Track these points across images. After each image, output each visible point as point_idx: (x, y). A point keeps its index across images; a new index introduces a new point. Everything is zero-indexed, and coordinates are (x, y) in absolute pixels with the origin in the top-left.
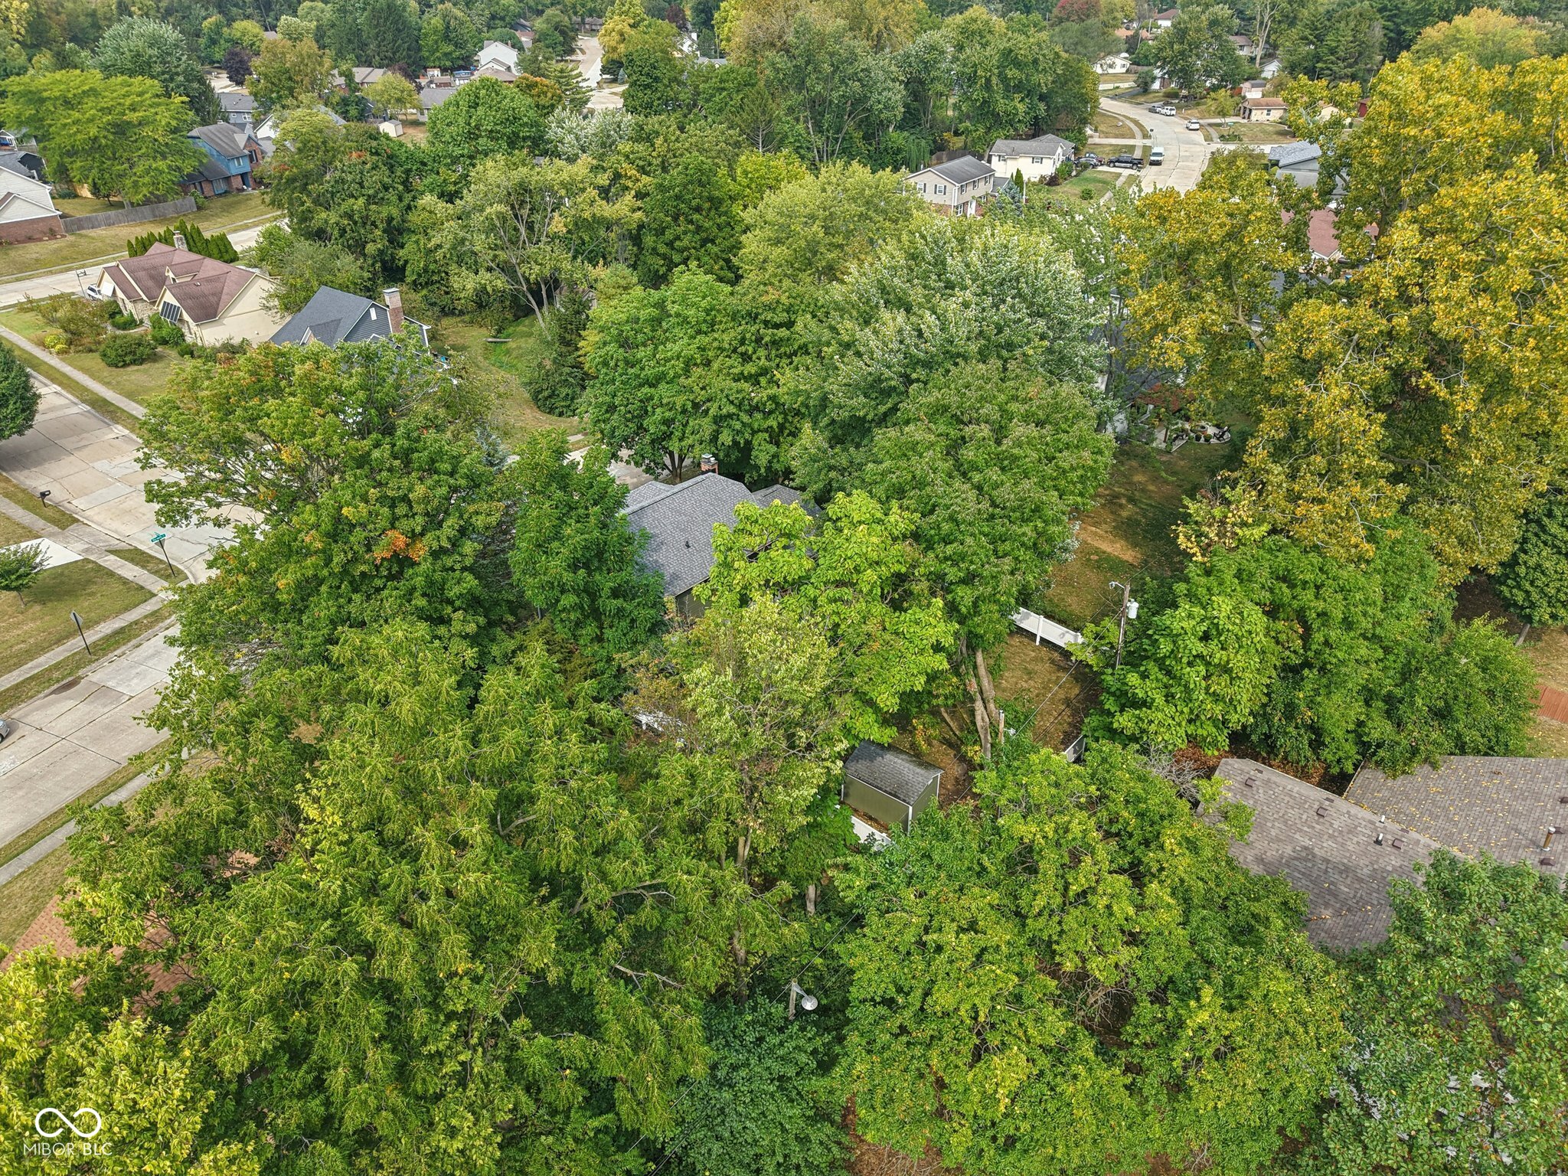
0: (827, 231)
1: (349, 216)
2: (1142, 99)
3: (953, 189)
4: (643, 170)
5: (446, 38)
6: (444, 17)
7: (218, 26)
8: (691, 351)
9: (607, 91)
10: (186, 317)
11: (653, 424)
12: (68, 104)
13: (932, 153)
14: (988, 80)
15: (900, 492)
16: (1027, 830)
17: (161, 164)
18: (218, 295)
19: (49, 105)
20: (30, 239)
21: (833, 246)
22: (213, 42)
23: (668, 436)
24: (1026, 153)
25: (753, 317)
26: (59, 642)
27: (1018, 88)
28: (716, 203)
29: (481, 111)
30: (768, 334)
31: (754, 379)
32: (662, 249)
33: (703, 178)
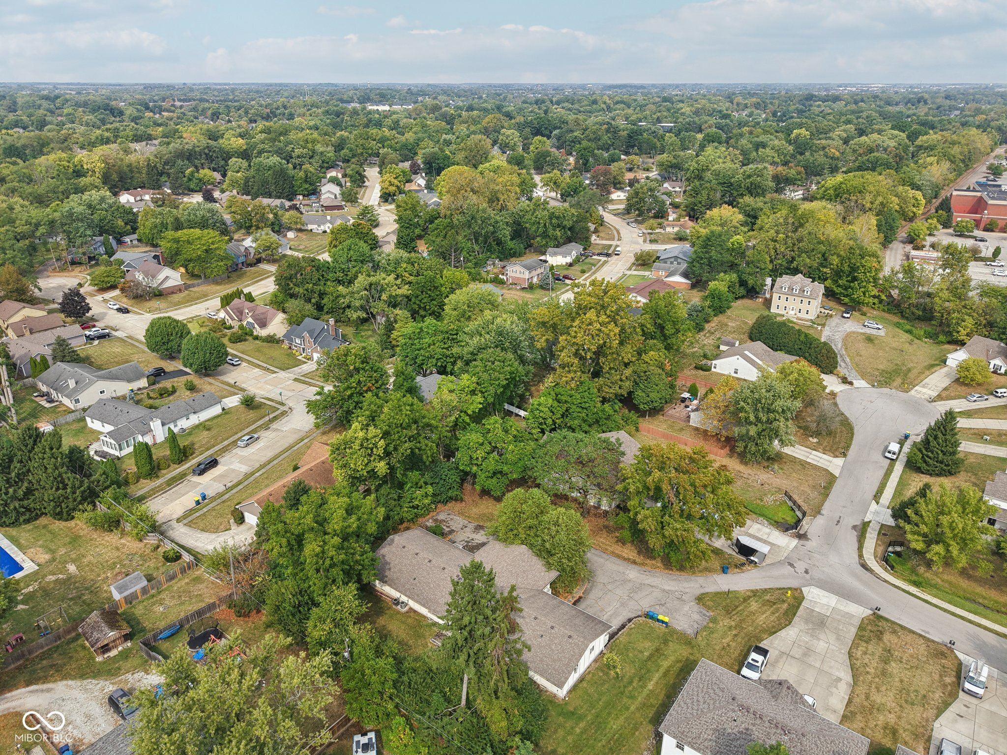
0: (468, 307)
1: (307, 290)
2: (627, 216)
3: (527, 272)
4: (411, 275)
5: (306, 181)
6: (305, 172)
7: (192, 172)
8: (430, 341)
9: (383, 208)
10: (256, 326)
11: (418, 361)
12: (189, 242)
13: (526, 249)
14: (545, 225)
15: (474, 375)
16: (489, 427)
17: (222, 264)
18: (266, 318)
19: (181, 243)
20: (173, 293)
21: (470, 311)
22: (190, 180)
23: (423, 364)
24: (560, 254)
25: (447, 333)
26: (261, 419)
27: (559, 226)
28: (436, 288)
29: (352, 252)
30: (451, 337)
31: (447, 349)
32: (418, 302)
33: (432, 280)
